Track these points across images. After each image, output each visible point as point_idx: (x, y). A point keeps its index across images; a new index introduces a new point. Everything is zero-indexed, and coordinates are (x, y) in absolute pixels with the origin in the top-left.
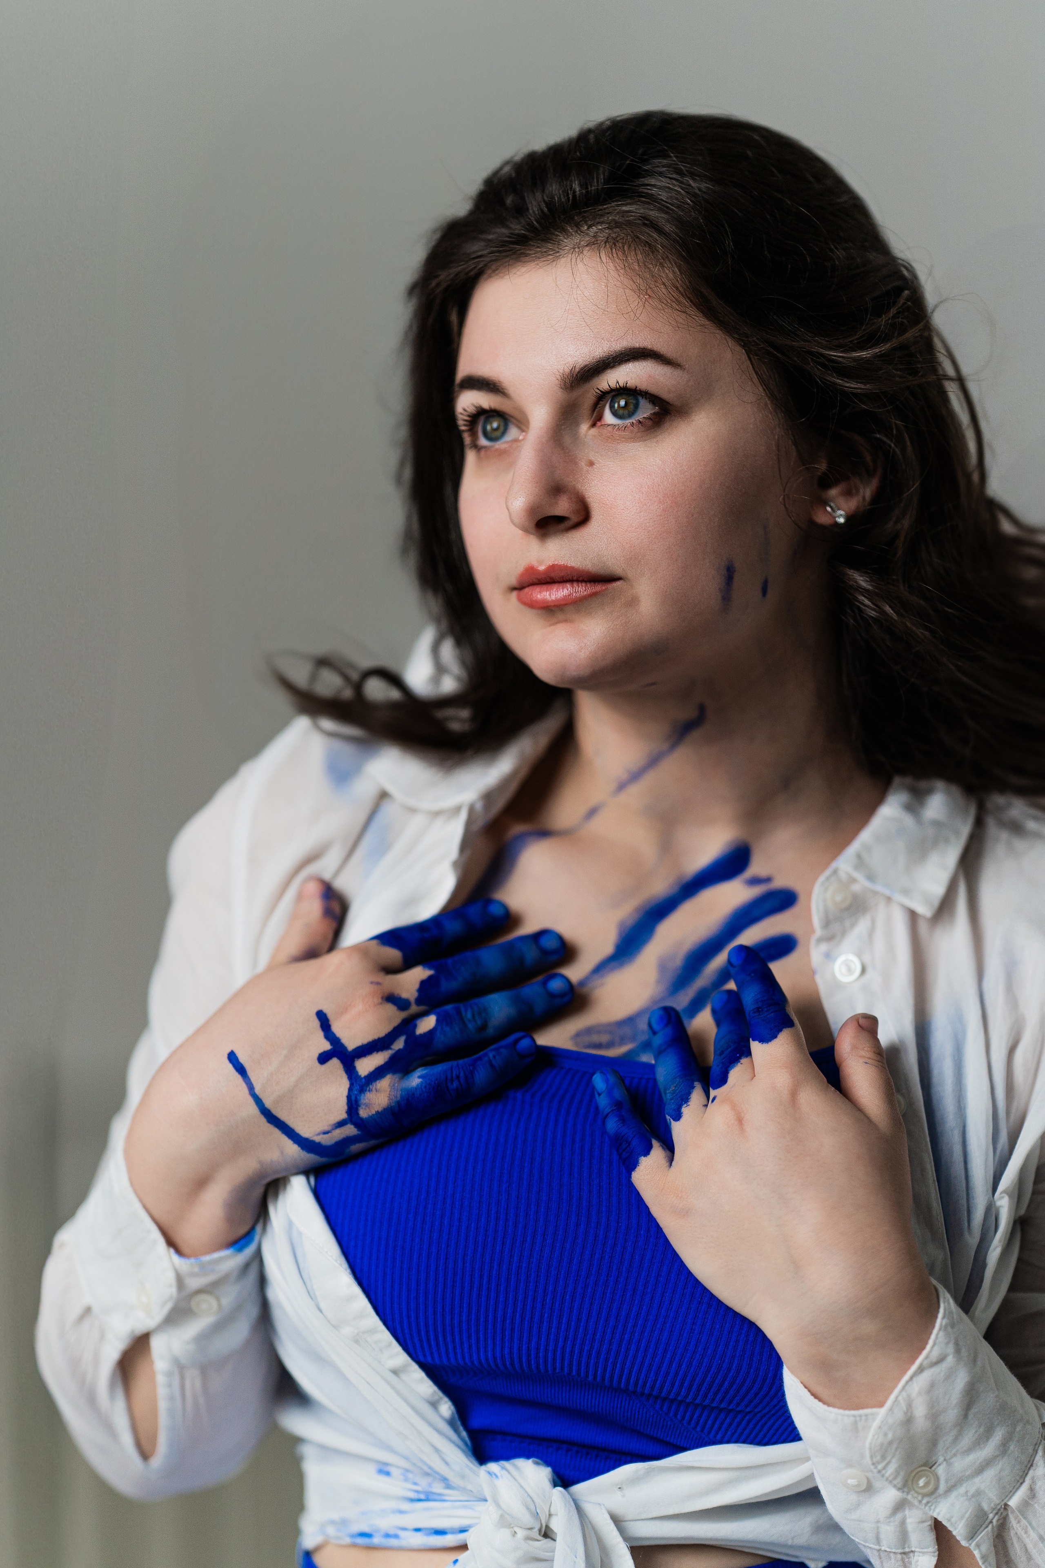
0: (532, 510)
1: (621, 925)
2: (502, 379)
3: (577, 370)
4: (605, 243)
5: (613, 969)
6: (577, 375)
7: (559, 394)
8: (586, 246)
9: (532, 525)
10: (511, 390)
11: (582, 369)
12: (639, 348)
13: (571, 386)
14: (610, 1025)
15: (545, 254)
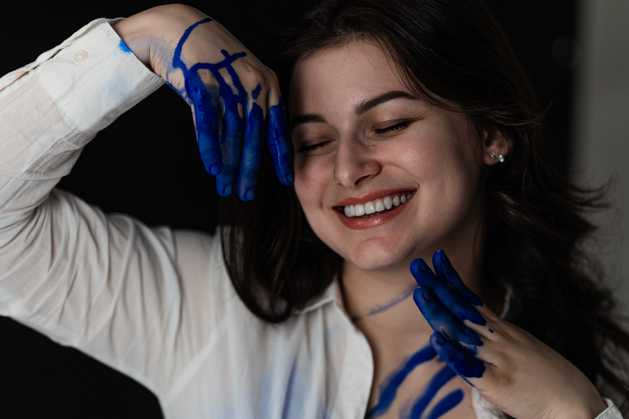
0: (352, 177)
2: (321, 115)
6: (364, 106)
7: (355, 116)
10: (327, 119)
11: (367, 103)
12: (394, 92)
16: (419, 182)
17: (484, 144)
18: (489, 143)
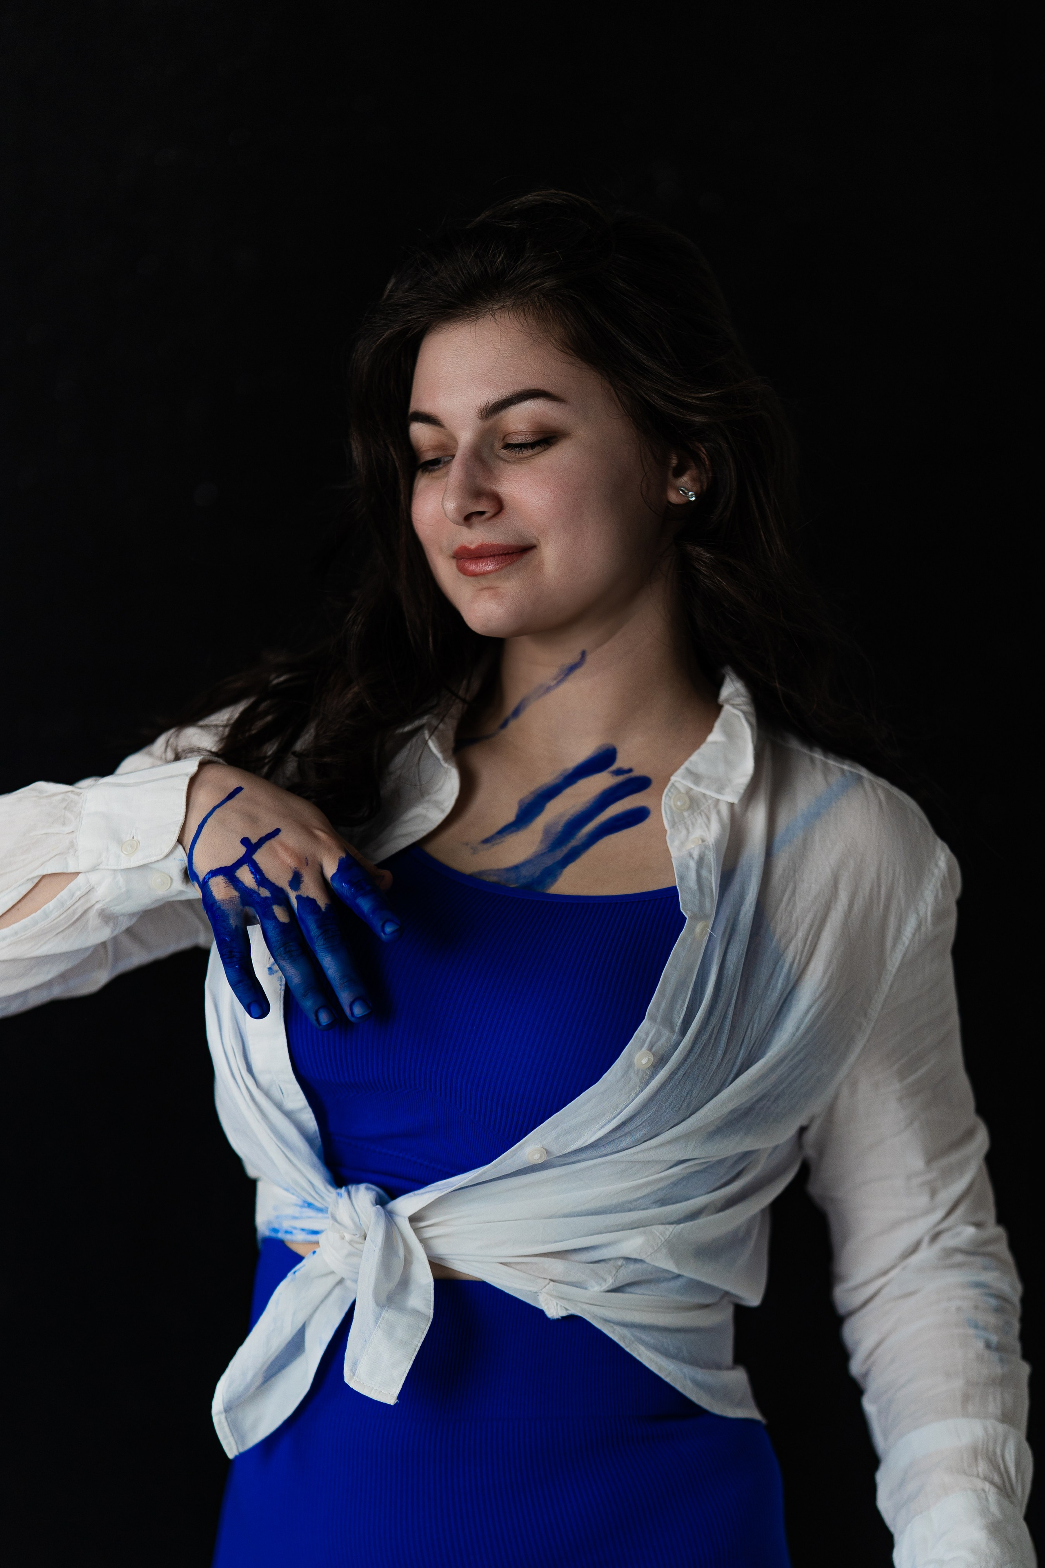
0: (459, 509)
1: (521, 802)
2: (438, 415)
3: (490, 405)
4: (512, 306)
5: (512, 832)
6: (490, 409)
7: (478, 423)
8: (498, 309)
9: (461, 520)
10: (445, 423)
11: (493, 404)
12: (534, 390)
13: (486, 417)
14: (498, 870)
15: (469, 315)
16: (539, 538)
17: (670, 473)
18: (679, 472)
